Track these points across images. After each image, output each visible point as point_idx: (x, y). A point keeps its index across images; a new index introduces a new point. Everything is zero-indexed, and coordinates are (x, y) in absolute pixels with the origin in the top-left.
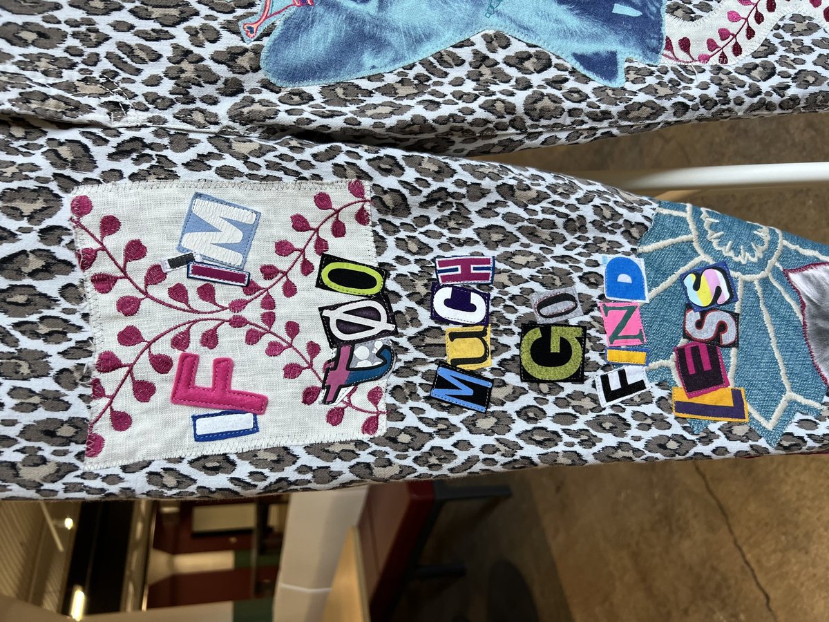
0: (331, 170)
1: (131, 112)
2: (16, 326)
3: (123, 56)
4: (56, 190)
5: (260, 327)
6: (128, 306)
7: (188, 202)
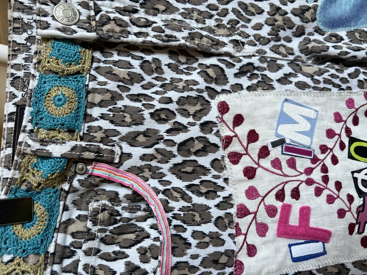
0: (357, 84)
1: (246, 46)
2: (188, 187)
3: (241, 10)
4: (207, 98)
5: (322, 185)
6: (250, 173)
7: (280, 105)
